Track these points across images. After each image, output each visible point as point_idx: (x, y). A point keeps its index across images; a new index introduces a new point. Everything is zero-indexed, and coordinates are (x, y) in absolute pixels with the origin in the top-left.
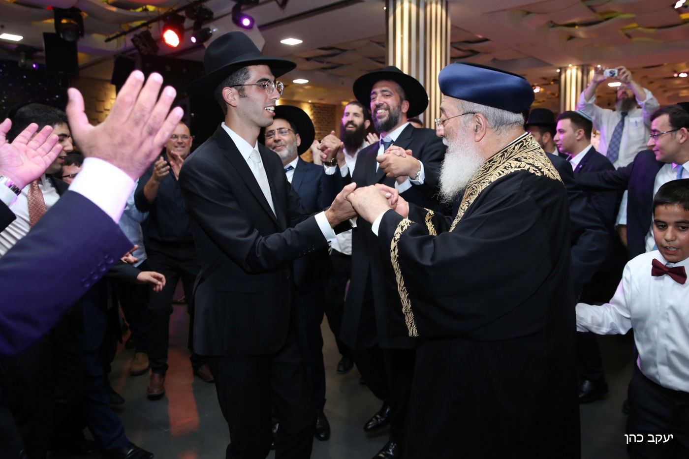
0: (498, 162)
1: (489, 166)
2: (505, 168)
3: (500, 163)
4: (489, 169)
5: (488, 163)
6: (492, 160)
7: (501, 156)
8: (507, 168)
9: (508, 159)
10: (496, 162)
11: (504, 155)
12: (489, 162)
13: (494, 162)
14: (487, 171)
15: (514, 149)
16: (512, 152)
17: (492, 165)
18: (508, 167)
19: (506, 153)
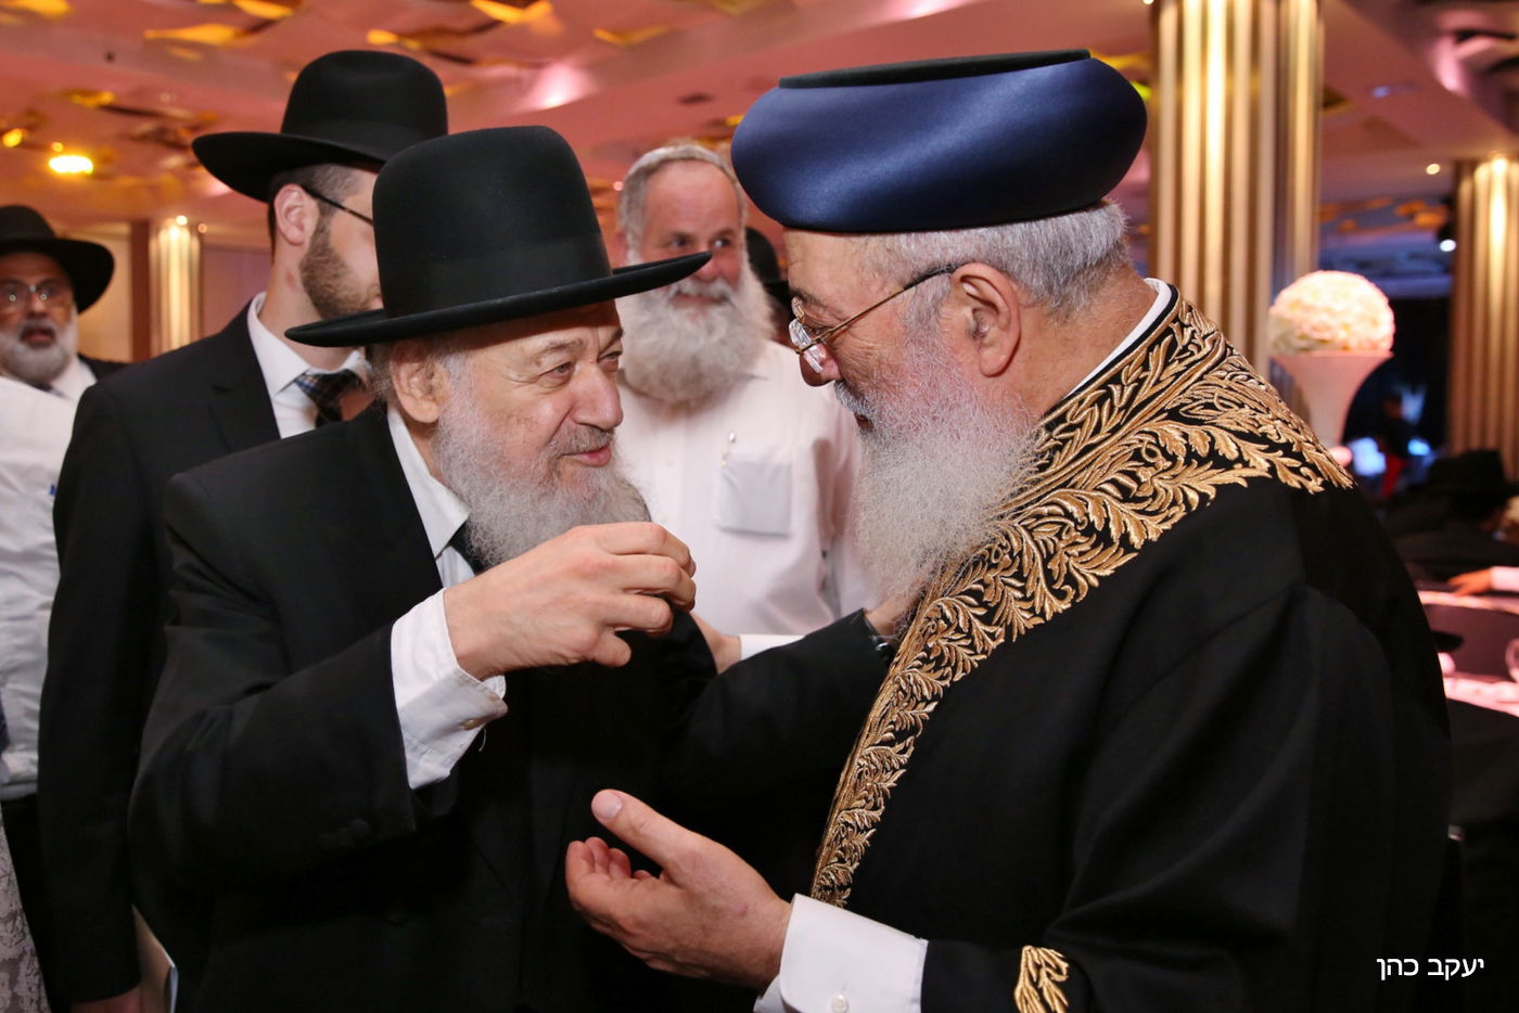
0: (1090, 426)
1: (1051, 443)
2: (1137, 456)
3: (1097, 430)
4: (1051, 460)
5: (1044, 435)
6: (1061, 419)
7: (1100, 401)
8: (1145, 456)
9: (1131, 410)
10: (1080, 425)
11: (1109, 394)
12: (1049, 427)
13: (1071, 428)
14: (1042, 468)
15: (1145, 366)
16: (1140, 382)
17: (1065, 441)
18: (1152, 454)
19: (1116, 389)
